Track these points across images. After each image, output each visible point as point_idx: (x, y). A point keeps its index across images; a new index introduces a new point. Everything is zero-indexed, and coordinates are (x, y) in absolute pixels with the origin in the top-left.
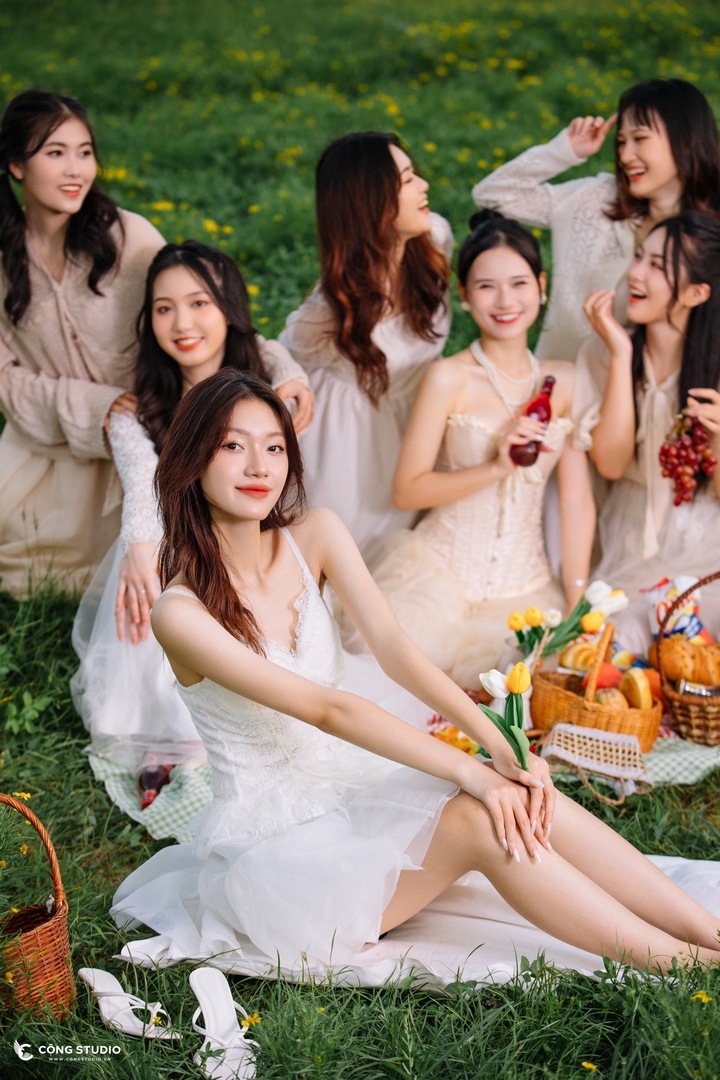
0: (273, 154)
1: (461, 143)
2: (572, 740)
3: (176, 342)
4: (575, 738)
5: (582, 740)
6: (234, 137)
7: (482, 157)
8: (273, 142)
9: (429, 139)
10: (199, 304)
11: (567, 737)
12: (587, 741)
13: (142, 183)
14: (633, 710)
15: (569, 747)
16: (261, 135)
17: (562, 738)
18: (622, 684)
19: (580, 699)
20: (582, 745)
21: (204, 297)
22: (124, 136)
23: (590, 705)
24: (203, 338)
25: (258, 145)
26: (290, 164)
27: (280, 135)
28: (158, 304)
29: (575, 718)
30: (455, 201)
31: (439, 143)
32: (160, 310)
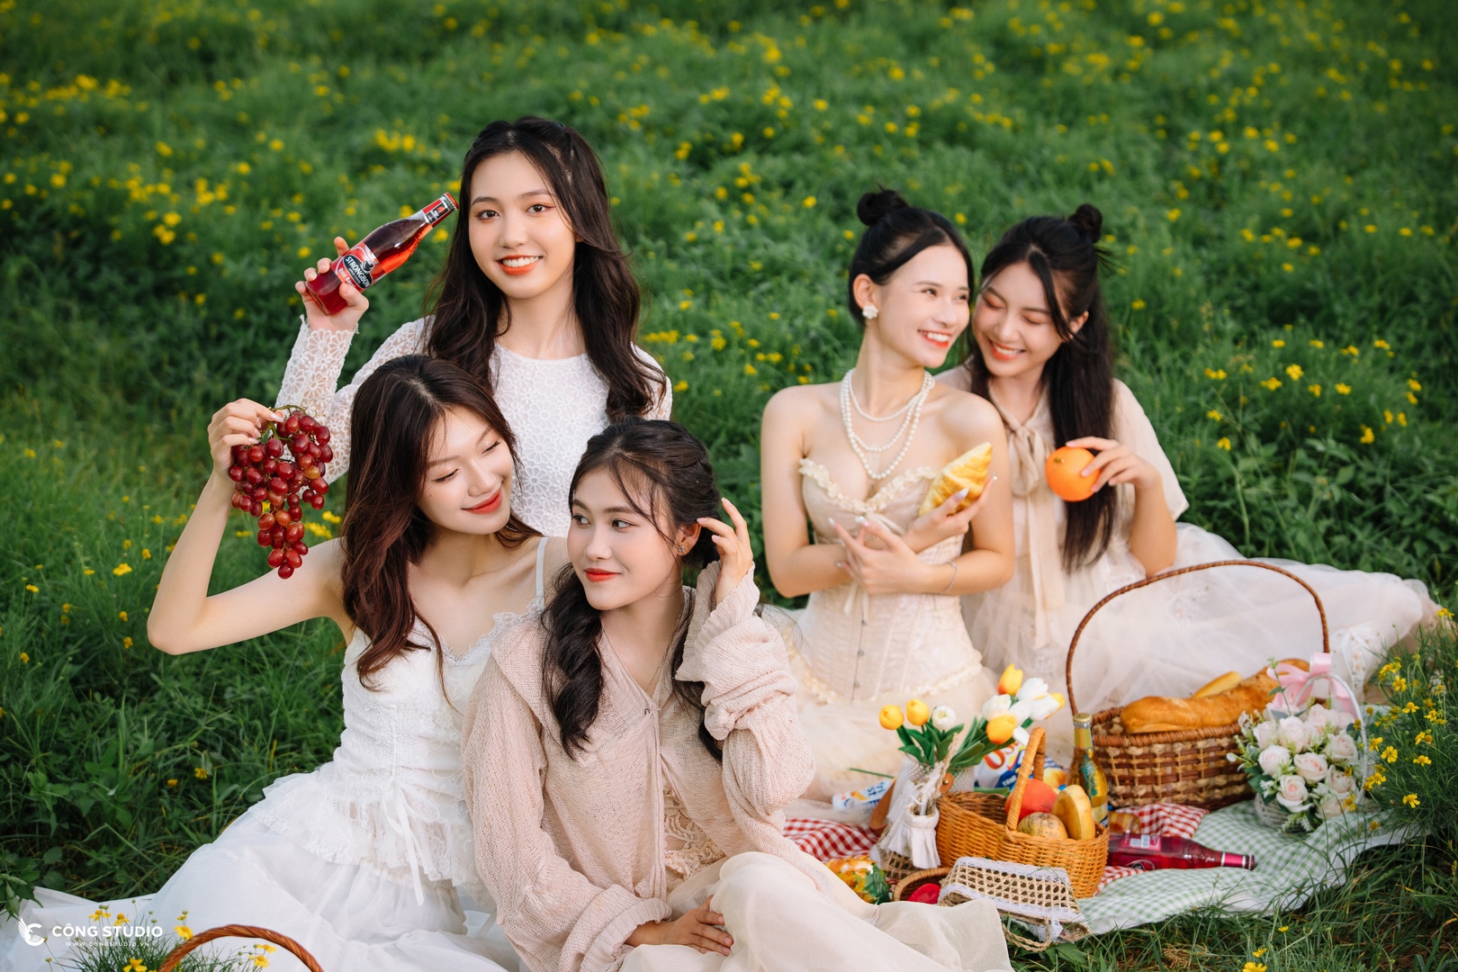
0: (613, 114)
1: (862, 100)
2: (981, 876)
3: (501, 262)
4: (985, 874)
5: (993, 875)
6: (563, 91)
7: (891, 118)
8: (612, 99)
9: (819, 96)
10: (537, 208)
11: (973, 873)
12: (1000, 877)
13: (436, 155)
14: (1071, 841)
15: (976, 884)
16: (595, 88)
17: (967, 874)
18: (1056, 806)
19: (1001, 826)
20: (993, 882)
21: (545, 199)
22: (413, 93)
23: (1012, 835)
24: (541, 257)
25: (594, 101)
26: (635, 127)
27: (619, 89)
28: (476, 207)
29: (993, 852)
30: (853, 177)
31: (833, 100)
32: (479, 215)
